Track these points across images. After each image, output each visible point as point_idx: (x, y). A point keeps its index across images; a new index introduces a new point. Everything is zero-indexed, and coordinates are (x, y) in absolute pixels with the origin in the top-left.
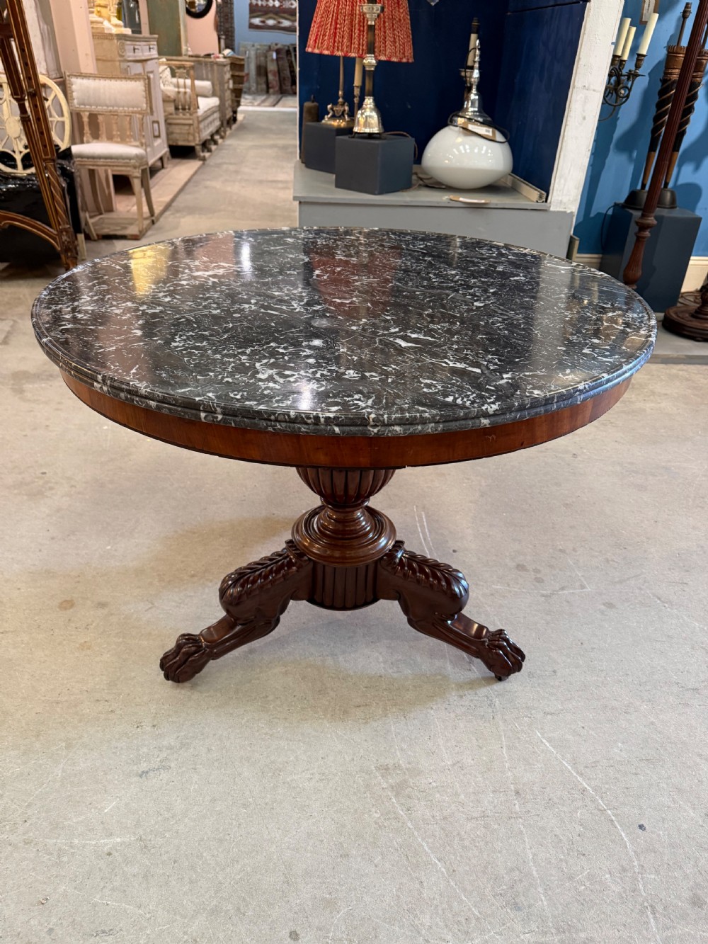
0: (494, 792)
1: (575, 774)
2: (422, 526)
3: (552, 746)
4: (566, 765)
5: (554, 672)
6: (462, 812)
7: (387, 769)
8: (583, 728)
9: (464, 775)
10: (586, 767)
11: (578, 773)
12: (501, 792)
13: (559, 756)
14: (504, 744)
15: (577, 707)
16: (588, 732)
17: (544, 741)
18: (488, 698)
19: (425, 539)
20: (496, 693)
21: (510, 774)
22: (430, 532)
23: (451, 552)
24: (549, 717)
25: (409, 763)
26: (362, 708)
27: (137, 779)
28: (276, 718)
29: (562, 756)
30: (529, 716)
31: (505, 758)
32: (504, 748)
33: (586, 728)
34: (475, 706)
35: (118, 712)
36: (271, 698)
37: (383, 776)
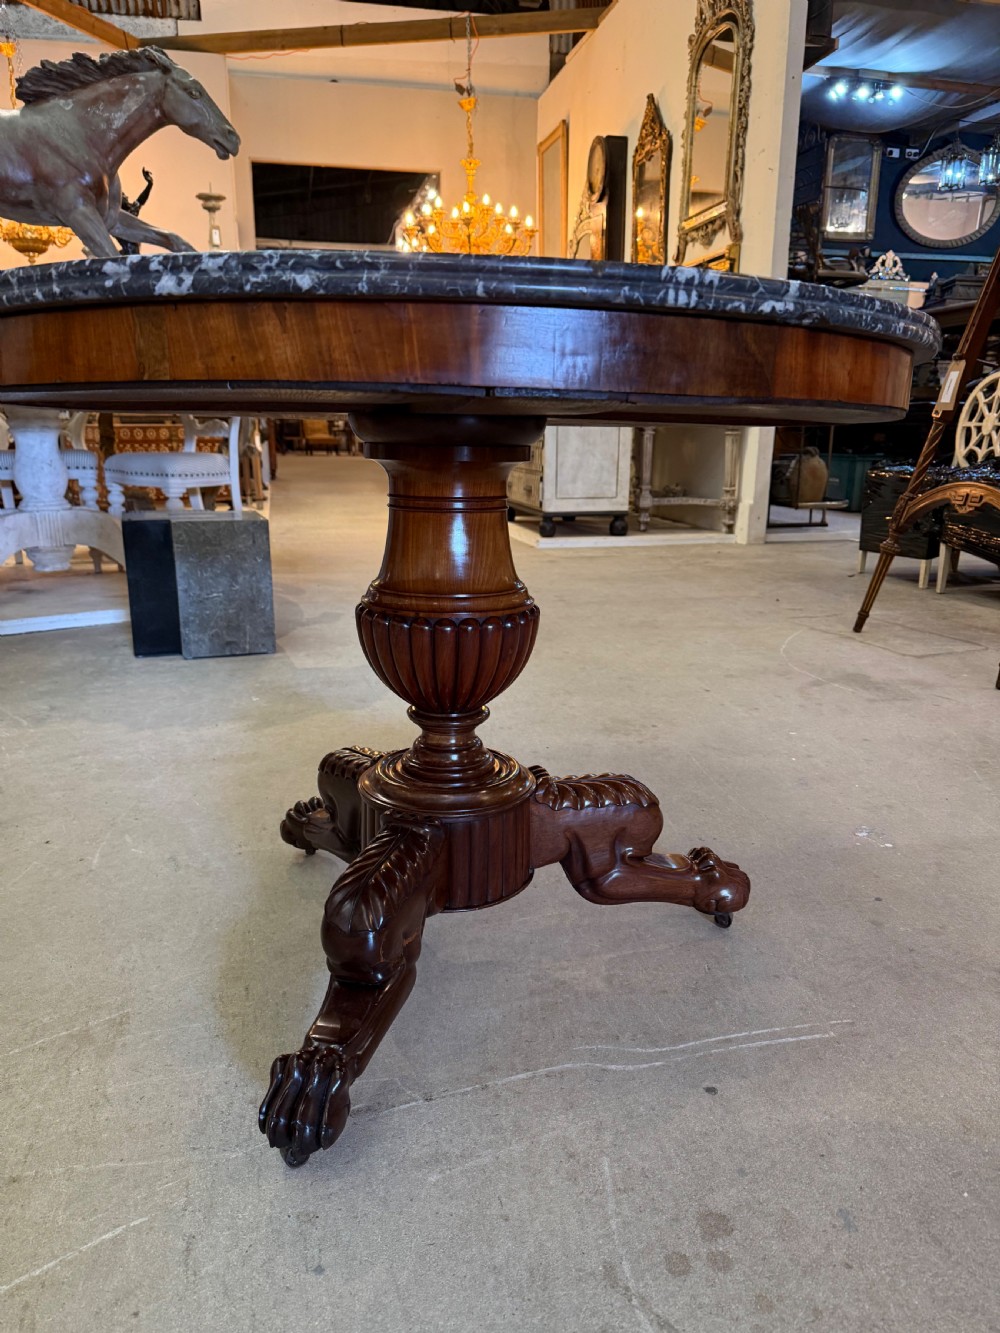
0: (31, 1147)
1: (17, 1281)
2: (774, 1035)
3: (102, 1243)
4: (45, 1267)
5: (319, 1270)
6: (11, 1106)
7: (121, 1024)
8: (136, 1314)
9: (80, 1109)
10: (26, 1306)
11: (18, 1287)
12: (26, 1156)
13: (70, 1255)
14: (130, 1164)
15: (199, 1307)
16: (121, 1324)
17: (119, 1230)
18: (246, 1140)
19: (729, 1041)
20: (257, 1153)
21: (59, 1170)
22: (761, 1049)
23: (707, 1084)
24: (181, 1244)
25: (124, 1045)
26: (244, 993)
27: (167, 856)
28: (237, 924)
29: (70, 1262)
30: (190, 1208)
31: (97, 1164)
32: (121, 1165)
33: (134, 1321)
34: (228, 1123)
35: (263, 832)
36: (272, 916)
37: (110, 1020)
